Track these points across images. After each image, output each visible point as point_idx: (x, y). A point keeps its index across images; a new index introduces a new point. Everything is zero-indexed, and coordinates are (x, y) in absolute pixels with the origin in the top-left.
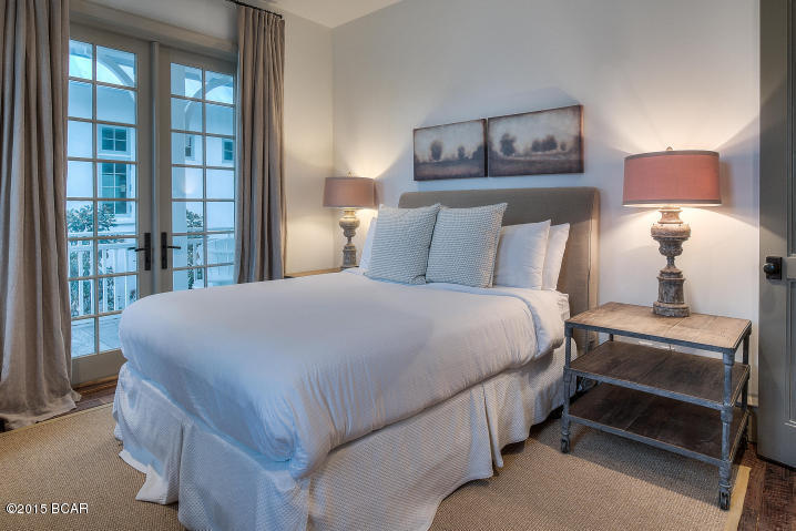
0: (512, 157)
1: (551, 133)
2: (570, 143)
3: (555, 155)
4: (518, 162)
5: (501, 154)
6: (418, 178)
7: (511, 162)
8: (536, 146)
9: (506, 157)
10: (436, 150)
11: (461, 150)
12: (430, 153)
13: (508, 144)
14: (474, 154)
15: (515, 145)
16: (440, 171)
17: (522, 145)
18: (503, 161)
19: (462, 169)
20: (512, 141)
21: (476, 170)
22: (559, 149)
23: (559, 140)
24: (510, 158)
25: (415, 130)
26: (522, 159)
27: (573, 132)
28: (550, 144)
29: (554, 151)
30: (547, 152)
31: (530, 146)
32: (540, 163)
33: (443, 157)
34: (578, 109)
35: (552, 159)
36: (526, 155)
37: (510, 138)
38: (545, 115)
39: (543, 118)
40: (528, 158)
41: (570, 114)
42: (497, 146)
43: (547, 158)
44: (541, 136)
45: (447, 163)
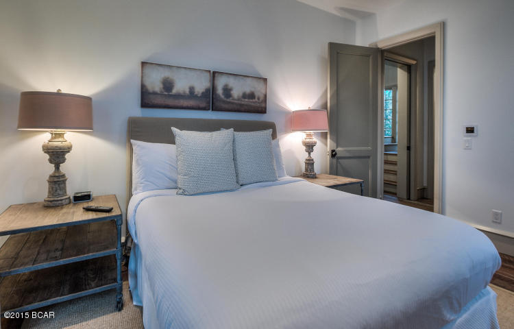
0: (230, 100)
1: (253, 90)
2: (262, 98)
3: (254, 102)
4: (233, 103)
5: (222, 97)
6: (145, 104)
7: (230, 102)
8: (245, 96)
9: (225, 99)
10: (168, 85)
11: (192, 89)
12: (161, 86)
13: (227, 91)
14: (203, 93)
15: (232, 92)
16: (170, 102)
17: (236, 93)
18: (224, 102)
19: (191, 103)
20: (231, 90)
21: (203, 105)
22: (256, 100)
23: (257, 94)
24: (228, 100)
25: (143, 64)
26: (236, 102)
27: (264, 92)
28: (252, 96)
29: (254, 100)
30: (251, 100)
31: (241, 94)
32: (247, 105)
33: (174, 91)
34: (265, 80)
35: (253, 104)
36: (238, 100)
37: (229, 87)
38: (250, 79)
39: (249, 81)
40: (239, 102)
41: (262, 82)
42: (220, 91)
43: (250, 104)
44: (248, 90)
45: (179, 96)
